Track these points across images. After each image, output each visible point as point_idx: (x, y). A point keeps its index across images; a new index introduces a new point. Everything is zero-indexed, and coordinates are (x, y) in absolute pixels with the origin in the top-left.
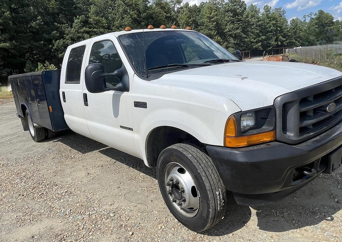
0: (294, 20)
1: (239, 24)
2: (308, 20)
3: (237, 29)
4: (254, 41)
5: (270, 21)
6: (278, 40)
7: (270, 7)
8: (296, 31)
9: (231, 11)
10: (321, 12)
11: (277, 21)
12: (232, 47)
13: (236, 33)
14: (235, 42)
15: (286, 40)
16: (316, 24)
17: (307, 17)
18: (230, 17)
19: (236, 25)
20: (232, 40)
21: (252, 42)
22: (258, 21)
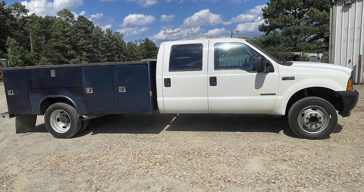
0: (129, 43)
1: (90, 40)
2: (138, 44)
3: (89, 44)
4: (102, 56)
5: (113, 41)
6: (120, 57)
7: (112, 31)
8: (132, 52)
9: (84, 29)
10: (147, 40)
11: (117, 43)
12: (85, 60)
13: (89, 48)
14: (88, 55)
15: (126, 58)
16: (145, 48)
17: (138, 42)
18: (83, 34)
19: (88, 41)
20: (85, 54)
21: (100, 57)
22: (104, 41)
